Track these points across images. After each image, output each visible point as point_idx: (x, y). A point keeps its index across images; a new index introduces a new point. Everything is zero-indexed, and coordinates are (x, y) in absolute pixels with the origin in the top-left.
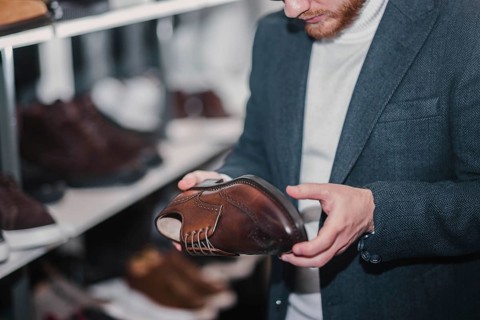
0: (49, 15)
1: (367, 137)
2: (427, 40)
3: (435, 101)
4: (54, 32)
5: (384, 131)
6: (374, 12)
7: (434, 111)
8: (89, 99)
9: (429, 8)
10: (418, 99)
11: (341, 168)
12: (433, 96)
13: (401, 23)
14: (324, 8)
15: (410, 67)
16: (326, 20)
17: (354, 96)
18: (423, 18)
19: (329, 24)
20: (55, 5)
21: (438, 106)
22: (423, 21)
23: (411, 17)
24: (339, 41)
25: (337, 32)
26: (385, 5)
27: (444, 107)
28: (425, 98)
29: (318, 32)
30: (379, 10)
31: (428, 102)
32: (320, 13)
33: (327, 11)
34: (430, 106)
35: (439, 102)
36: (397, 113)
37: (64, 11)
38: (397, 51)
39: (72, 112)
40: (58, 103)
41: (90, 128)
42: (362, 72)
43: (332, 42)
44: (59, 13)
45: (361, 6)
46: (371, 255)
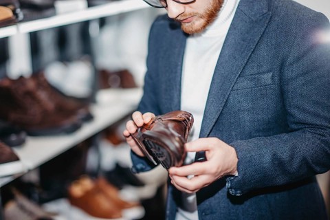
0: (14, 18)
1: (225, 100)
2: (263, 33)
3: (270, 74)
4: (18, 29)
5: (236, 96)
6: (228, 15)
7: (270, 81)
8: (42, 75)
9: (265, 11)
10: (259, 73)
11: (208, 121)
12: (269, 71)
13: (246, 22)
14: (195, 11)
15: (253, 52)
16: (196, 20)
17: (215, 72)
18: (261, 18)
19: (198, 23)
20: (18, 11)
21: (272, 78)
22: (261, 20)
23: (253, 18)
24: (205, 35)
25: (204, 28)
26: (235, 10)
27: (277, 79)
28: (264, 73)
29: (191, 29)
30: (231, 13)
31: (265, 76)
32: (192, 15)
33: (197, 13)
34: (267, 78)
35: (273, 75)
36: (244, 84)
37: (24, 15)
38: (243, 41)
39: (31, 85)
40: (21, 77)
41: (43, 95)
42: (220, 56)
43: (200, 35)
44: (21, 16)
45: (219, 10)
46: (236, 191)
